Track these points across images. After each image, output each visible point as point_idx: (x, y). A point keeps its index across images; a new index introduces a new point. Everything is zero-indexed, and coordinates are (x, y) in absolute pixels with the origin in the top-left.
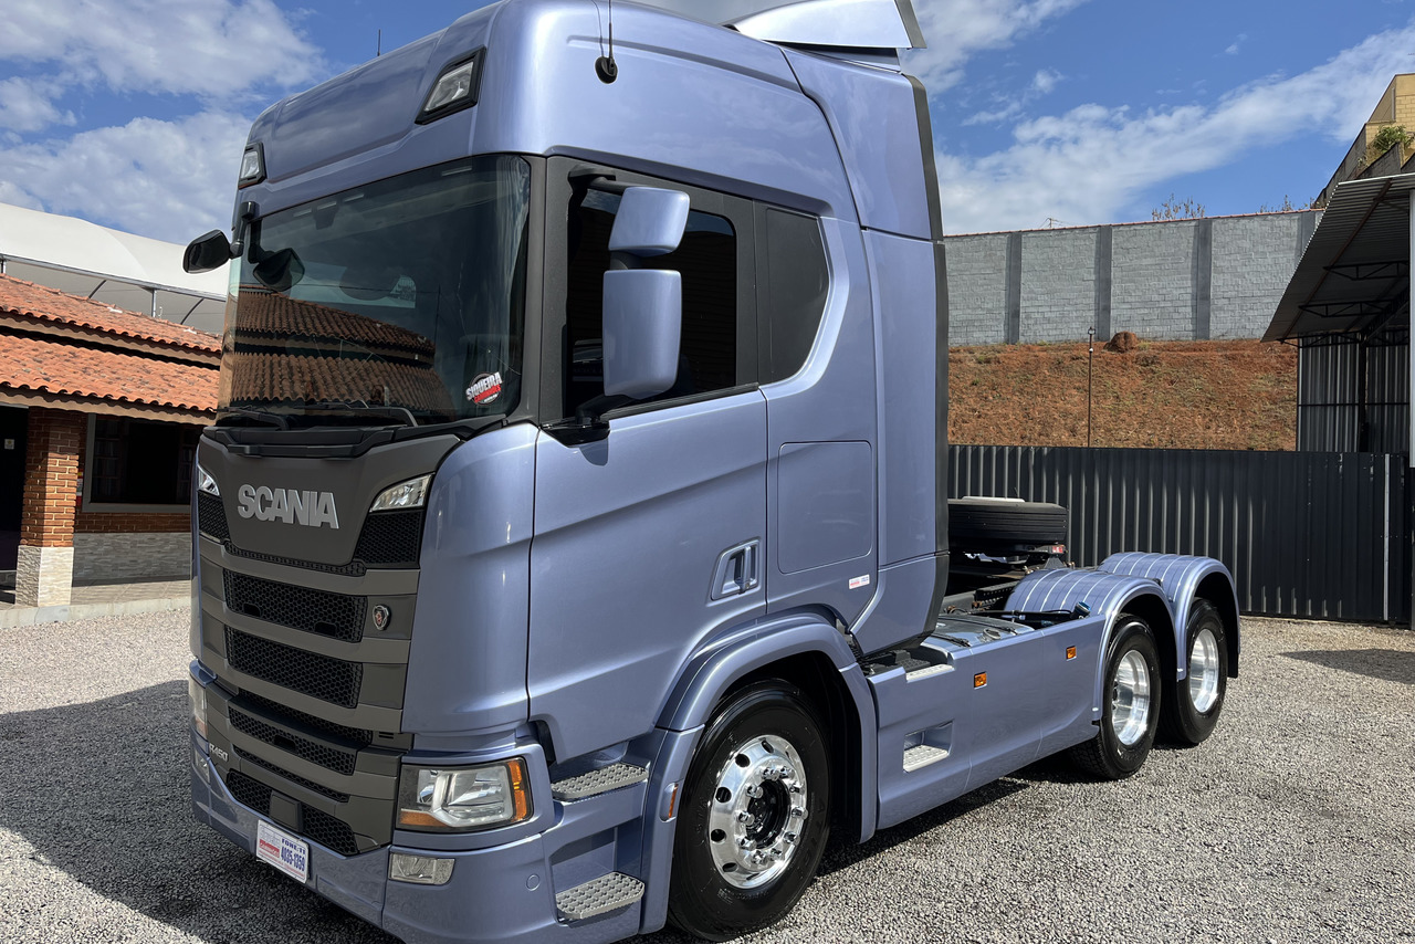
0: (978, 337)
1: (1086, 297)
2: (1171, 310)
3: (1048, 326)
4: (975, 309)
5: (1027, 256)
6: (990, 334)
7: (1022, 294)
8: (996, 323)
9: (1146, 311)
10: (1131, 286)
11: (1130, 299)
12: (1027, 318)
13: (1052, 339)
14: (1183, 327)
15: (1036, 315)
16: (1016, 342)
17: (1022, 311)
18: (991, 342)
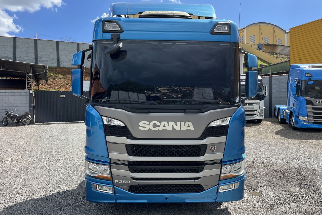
3: (66, 63)
4: (48, 58)
5: (61, 47)
6: (52, 64)
7: (60, 56)
8: (54, 62)
13: (67, 66)
15: (63, 61)
16: (59, 66)
17: (60, 59)
18: (52, 66)
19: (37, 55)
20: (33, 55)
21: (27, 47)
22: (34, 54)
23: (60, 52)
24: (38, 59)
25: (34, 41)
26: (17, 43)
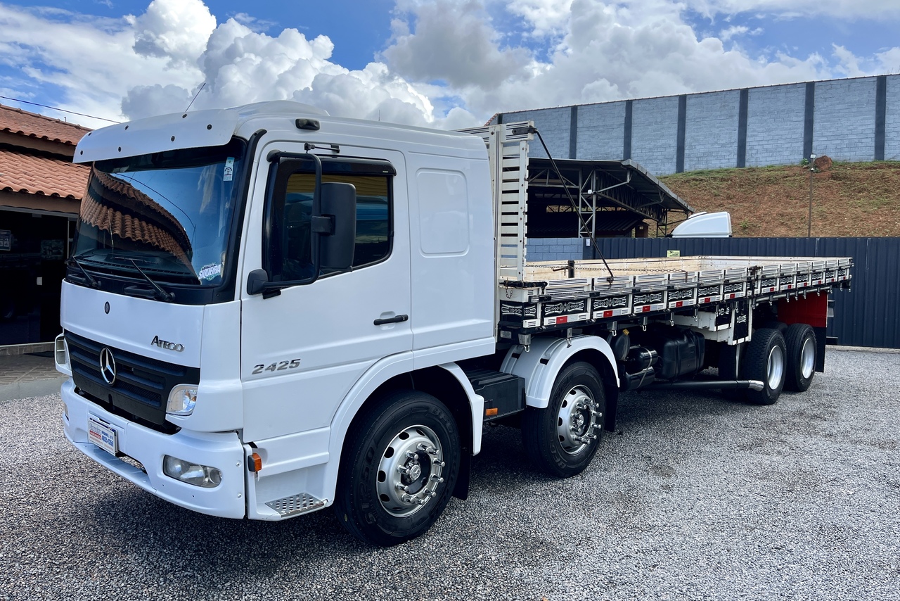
0: (715, 164)
1: (794, 133)
2: (857, 140)
3: (766, 154)
4: (713, 144)
5: (752, 106)
6: (723, 161)
7: (749, 133)
9: (839, 142)
10: (828, 124)
11: (828, 134)
12: (752, 149)
13: (769, 164)
14: (866, 152)
15: (758, 147)
16: (744, 166)
17: (747, 144)
18: (724, 166)
19: (684, 138)
20: (673, 142)
21: (658, 120)
22: (676, 139)
23: (750, 120)
24: (686, 152)
25: (677, 102)
26: (634, 116)
